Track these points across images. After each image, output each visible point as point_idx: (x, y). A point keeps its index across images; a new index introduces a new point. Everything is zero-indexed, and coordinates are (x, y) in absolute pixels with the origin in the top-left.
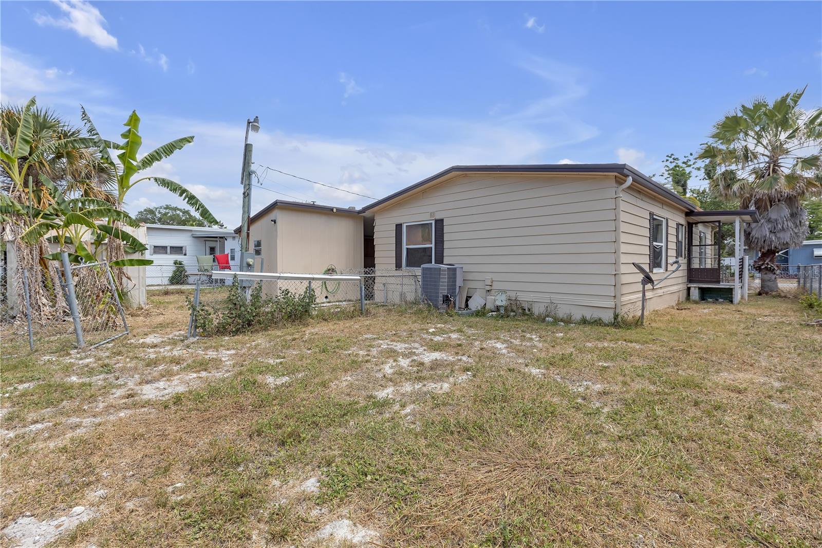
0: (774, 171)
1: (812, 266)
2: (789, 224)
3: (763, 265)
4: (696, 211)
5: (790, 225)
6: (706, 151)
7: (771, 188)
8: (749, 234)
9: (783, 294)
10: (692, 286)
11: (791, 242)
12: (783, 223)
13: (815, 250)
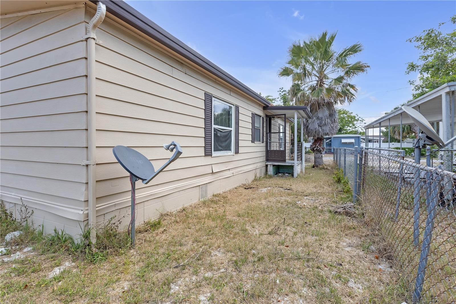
0: (321, 86)
1: (340, 149)
2: (328, 120)
3: (315, 147)
4: (270, 106)
5: (329, 122)
6: (284, 70)
7: (318, 96)
8: (308, 127)
9: (325, 167)
10: (269, 163)
11: (330, 133)
12: (325, 120)
13: (342, 139)
